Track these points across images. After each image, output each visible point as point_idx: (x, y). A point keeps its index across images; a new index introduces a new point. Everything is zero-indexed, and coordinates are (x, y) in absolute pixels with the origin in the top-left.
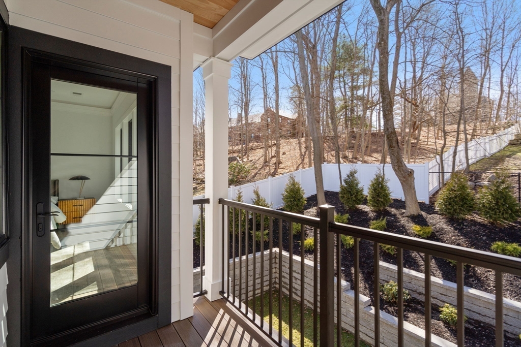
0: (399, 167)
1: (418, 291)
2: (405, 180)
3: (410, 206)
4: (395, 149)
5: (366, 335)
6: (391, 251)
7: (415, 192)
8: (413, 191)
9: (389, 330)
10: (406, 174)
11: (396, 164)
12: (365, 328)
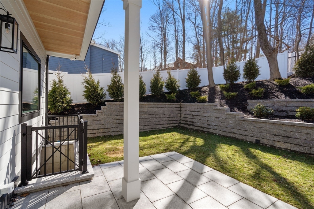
0: (266, 46)
1: (279, 110)
2: (270, 55)
3: (273, 73)
4: (264, 34)
5: (241, 134)
6: (260, 95)
7: (277, 63)
8: (276, 63)
9: (257, 126)
10: (271, 50)
11: (264, 45)
12: (240, 130)
